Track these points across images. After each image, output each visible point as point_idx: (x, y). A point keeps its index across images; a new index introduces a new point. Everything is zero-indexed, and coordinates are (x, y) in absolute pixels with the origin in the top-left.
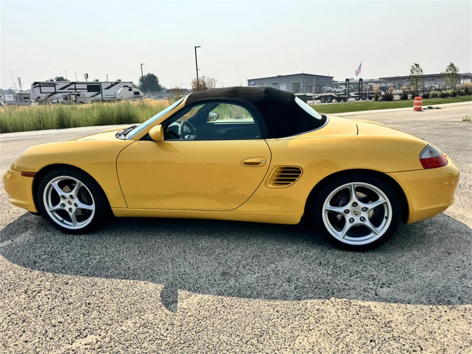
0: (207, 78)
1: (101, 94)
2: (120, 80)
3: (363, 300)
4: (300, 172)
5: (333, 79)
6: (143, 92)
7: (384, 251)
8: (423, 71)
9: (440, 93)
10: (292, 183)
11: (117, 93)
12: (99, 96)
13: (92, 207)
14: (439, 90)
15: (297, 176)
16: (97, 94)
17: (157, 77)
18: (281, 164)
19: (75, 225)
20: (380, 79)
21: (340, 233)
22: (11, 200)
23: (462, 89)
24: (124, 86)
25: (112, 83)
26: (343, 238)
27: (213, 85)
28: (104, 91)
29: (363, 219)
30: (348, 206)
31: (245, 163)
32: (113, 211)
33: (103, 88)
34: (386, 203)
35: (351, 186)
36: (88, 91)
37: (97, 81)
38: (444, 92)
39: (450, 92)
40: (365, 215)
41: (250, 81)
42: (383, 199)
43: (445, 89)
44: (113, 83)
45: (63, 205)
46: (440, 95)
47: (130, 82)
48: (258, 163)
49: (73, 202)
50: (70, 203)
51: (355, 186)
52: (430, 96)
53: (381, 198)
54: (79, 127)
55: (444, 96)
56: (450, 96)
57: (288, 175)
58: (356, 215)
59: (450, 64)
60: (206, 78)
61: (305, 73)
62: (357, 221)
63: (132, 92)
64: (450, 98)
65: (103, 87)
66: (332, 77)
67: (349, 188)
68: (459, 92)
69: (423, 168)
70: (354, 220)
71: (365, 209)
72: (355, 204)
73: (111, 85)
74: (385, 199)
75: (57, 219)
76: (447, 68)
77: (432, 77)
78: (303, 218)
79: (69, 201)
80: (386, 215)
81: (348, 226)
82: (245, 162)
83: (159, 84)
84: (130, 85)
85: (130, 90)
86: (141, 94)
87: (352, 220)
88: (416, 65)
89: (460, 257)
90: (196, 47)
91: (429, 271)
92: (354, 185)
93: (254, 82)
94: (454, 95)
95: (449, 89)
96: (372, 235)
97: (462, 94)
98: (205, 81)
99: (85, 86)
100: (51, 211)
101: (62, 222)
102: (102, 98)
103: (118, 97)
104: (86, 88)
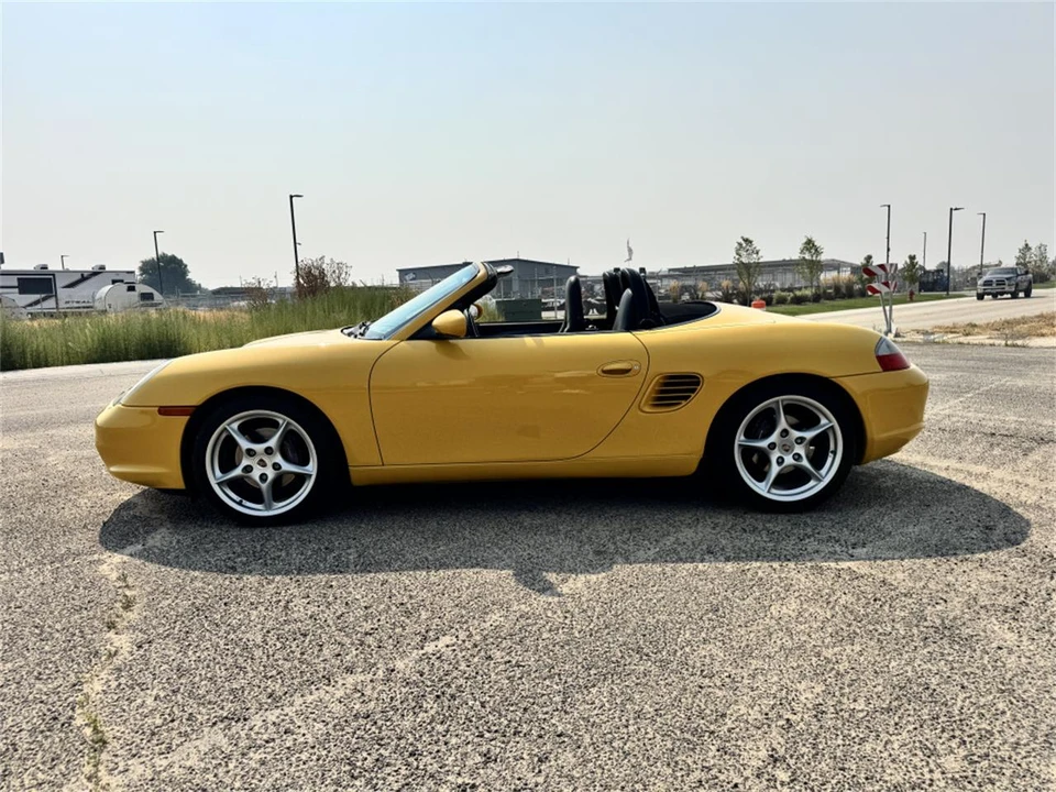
0: (329, 262)
1: (54, 299)
2: (103, 268)
3: (837, 560)
4: (698, 383)
5: (578, 270)
6: (161, 294)
7: (830, 510)
8: (760, 254)
9: (792, 295)
10: (684, 403)
11: (97, 296)
12: (51, 303)
13: (312, 468)
14: (790, 290)
15: (693, 391)
16: (44, 299)
17: (185, 262)
18: (666, 371)
19: (269, 508)
20: (670, 270)
21: (762, 485)
22: (112, 469)
23: (830, 288)
24: (114, 282)
25: (82, 273)
26: (769, 492)
27: (343, 276)
28: (60, 292)
29: (797, 457)
30: (774, 438)
31: (604, 372)
32: (352, 474)
33: (58, 286)
34: (832, 427)
35: (777, 402)
36: (20, 293)
37: (45, 267)
38: (798, 293)
39: (808, 292)
40: (800, 450)
41: (403, 273)
42: (828, 421)
43: (800, 289)
44: (85, 275)
45: (248, 469)
46: (792, 299)
47: (128, 272)
48: (627, 371)
49: (269, 461)
50: (262, 463)
51: (785, 403)
52: (774, 301)
53: (824, 421)
54: (47, 366)
55: (799, 300)
56: (809, 301)
57: (676, 388)
58: (787, 451)
59: (805, 240)
60: (327, 260)
61: (521, 258)
62: (789, 460)
63: (135, 295)
64: (810, 305)
65: (60, 282)
66: (576, 268)
67: (774, 406)
68: (825, 292)
69: (881, 370)
70: (783, 460)
71: (800, 440)
72: (785, 433)
73: (79, 277)
74: (830, 422)
75: (229, 498)
76: (802, 247)
77: (769, 266)
78: (702, 462)
79: (261, 460)
80: (832, 447)
81: (775, 470)
82: (605, 368)
83: (190, 276)
84: (128, 279)
85: (131, 289)
86: (158, 297)
87: (780, 461)
88: (746, 240)
89: (945, 508)
90: (291, 197)
91: (911, 527)
92: (782, 401)
93: (412, 276)
94: (817, 298)
95: (806, 288)
96: (812, 483)
97: (829, 297)
98: (324, 266)
99: (14, 281)
100: (219, 484)
101: (240, 503)
102: (57, 308)
103: (99, 306)
104: (16, 284)
